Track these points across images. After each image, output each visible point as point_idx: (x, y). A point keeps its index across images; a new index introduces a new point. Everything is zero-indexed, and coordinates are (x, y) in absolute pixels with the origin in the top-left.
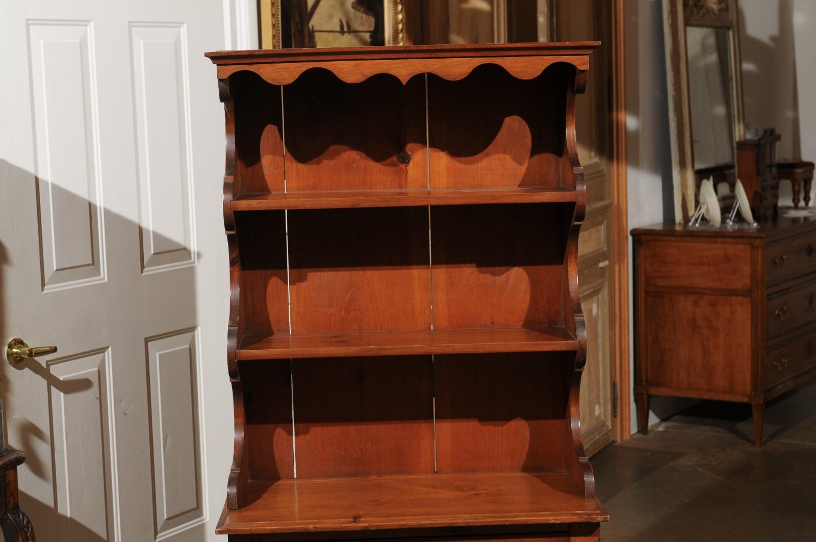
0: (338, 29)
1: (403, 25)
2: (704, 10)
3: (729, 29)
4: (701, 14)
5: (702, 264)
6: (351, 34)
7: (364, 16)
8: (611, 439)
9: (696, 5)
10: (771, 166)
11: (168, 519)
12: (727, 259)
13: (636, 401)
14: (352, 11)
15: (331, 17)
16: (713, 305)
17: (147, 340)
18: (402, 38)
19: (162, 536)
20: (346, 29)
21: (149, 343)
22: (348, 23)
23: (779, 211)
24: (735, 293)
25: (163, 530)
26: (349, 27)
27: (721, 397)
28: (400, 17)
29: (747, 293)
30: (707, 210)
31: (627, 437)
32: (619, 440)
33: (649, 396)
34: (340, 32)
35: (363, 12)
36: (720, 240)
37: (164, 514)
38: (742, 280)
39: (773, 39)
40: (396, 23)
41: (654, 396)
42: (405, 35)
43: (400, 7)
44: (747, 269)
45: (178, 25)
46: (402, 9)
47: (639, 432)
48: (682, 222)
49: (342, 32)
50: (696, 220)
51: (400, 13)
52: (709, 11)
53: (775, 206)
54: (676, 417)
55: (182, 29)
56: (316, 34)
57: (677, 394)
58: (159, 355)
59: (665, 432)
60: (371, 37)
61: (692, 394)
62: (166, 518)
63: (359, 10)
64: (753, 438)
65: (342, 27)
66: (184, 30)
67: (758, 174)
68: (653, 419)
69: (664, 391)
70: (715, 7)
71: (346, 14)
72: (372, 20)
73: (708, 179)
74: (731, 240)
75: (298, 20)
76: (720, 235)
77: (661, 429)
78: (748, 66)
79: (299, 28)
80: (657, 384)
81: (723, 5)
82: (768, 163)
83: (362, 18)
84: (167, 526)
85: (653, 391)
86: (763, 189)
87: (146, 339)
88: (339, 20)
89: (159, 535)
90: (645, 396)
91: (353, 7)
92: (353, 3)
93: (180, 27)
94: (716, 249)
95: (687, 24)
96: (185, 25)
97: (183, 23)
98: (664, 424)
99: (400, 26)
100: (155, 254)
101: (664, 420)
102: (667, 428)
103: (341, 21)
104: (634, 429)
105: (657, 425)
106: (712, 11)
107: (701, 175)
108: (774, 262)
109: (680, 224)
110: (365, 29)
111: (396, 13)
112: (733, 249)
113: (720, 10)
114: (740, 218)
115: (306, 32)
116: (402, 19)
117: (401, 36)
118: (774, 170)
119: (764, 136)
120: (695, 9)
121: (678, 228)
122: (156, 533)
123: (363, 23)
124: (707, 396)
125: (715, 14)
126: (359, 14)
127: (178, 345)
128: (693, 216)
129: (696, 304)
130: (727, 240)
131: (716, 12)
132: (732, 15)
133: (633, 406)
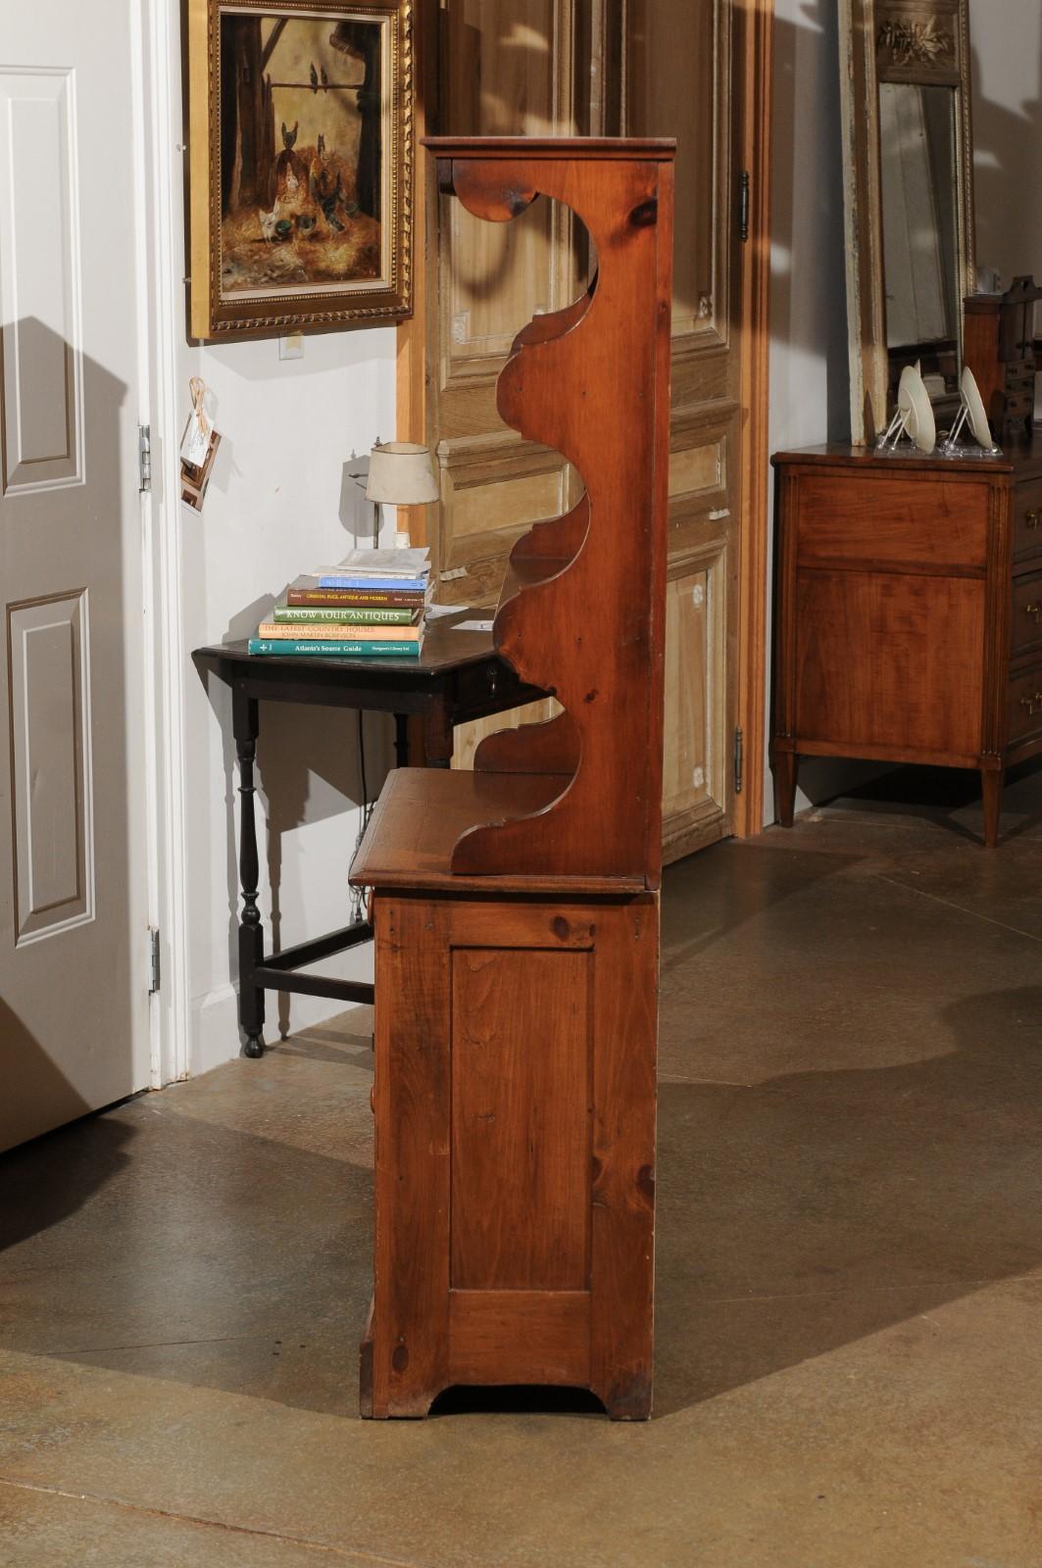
0: (308, 82)
1: (411, 76)
2: (911, 52)
3: (954, 88)
4: (907, 58)
5: (899, 519)
6: (328, 90)
7: (350, 59)
8: (727, 832)
9: (897, 44)
10: (1023, 345)
11: (35, 912)
12: (945, 510)
13: (772, 766)
14: (331, 49)
15: (297, 59)
16: (917, 593)
17: (11, 608)
18: (410, 99)
19: (27, 940)
20: (320, 83)
21: (12, 613)
22: (322, 71)
23: (1035, 428)
24: (957, 572)
25: (27, 930)
26: (325, 78)
27: (926, 759)
28: (407, 61)
29: (980, 572)
30: (912, 422)
31: (756, 830)
32: (740, 833)
33: (797, 756)
34: (310, 87)
35: (348, 52)
36: (933, 476)
37: (29, 904)
38: (970, 549)
39: (1029, 106)
40: (400, 71)
41: (808, 757)
42: (415, 94)
43: (407, 44)
44: (979, 529)
45: (62, 71)
46: (410, 48)
47: (776, 822)
48: (863, 443)
49: (314, 87)
50: (891, 440)
51: (407, 54)
52: (921, 54)
53: (1029, 419)
54: (841, 800)
55: (68, 78)
56: (273, 89)
57: (848, 753)
58: (28, 634)
59: (823, 823)
60: (359, 96)
61: (875, 755)
62: (31, 909)
63: (341, 49)
64: (982, 835)
65: (314, 78)
66: (71, 79)
67: (1001, 359)
68: (802, 803)
69: (825, 749)
70: (929, 46)
71: (321, 55)
72: (363, 65)
73: (913, 364)
74: (954, 476)
75: (246, 66)
76: (933, 467)
77: (815, 819)
78: (984, 158)
79: (248, 80)
80: (814, 737)
81: (944, 44)
82: (1020, 339)
83: (345, 62)
84: (32, 925)
85: (806, 748)
86: (1008, 387)
87: (8, 606)
88: (309, 65)
89: (21, 938)
90: (790, 758)
91: (331, 43)
92: (331, 36)
93: (65, 75)
94: (925, 493)
95: (881, 79)
96: (74, 71)
97: (71, 68)
98: (820, 812)
99: (407, 79)
100: (23, 462)
101: (819, 804)
102: (826, 817)
103: (312, 68)
104: (769, 818)
105: (807, 813)
106: (925, 54)
107: (899, 359)
108: (1029, 518)
109: (859, 446)
110: (351, 82)
111: (401, 55)
112: (953, 491)
113: (940, 53)
114: (968, 438)
115: (259, 87)
116: (410, 65)
117: (407, 95)
118: (1029, 351)
119: (1012, 289)
120: (895, 51)
121: (855, 453)
122: (17, 935)
123: (348, 71)
124: (903, 758)
125: (929, 60)
126: (341, 56)
127: (51, 620)
128: (884, 433)
129: (887, 591)
130: (946, 475)
131: (931, 56)
132: (959, 63)
133: (768, 775)
